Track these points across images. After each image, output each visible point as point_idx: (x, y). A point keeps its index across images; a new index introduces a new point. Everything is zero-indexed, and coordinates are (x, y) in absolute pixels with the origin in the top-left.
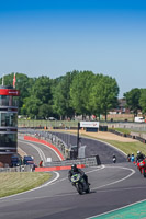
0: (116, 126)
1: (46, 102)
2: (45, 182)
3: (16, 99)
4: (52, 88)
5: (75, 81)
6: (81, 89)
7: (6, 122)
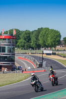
0: (60, 53)
1: (28, 42)
2: (28, 78)
3: (14, 40)
4: (31, 35)
6: (44, 36)
7: (10, 51)
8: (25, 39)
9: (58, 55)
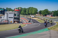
1: (25, 12)
5: (30, 9)
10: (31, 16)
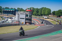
0: (50, 18)
1: (37, 13)
4: (39, 10)
6: (44, 11)
7: (30, 16)
8: (36, 12)
9: (50, 19)
10: (44, 17)
